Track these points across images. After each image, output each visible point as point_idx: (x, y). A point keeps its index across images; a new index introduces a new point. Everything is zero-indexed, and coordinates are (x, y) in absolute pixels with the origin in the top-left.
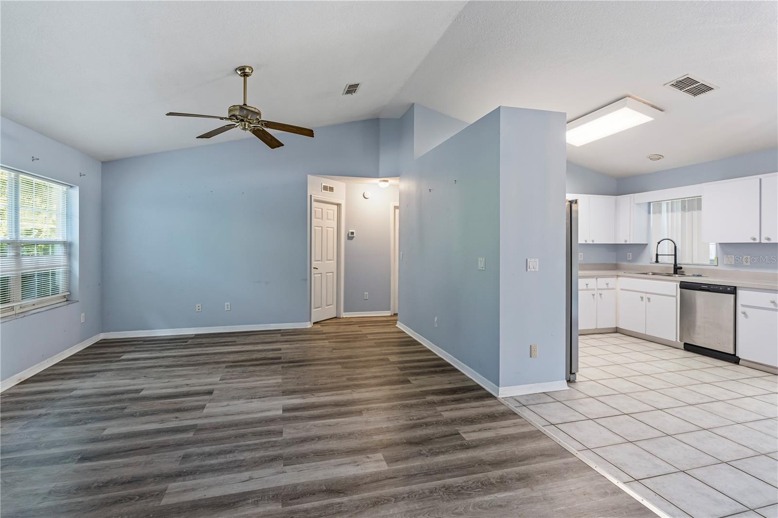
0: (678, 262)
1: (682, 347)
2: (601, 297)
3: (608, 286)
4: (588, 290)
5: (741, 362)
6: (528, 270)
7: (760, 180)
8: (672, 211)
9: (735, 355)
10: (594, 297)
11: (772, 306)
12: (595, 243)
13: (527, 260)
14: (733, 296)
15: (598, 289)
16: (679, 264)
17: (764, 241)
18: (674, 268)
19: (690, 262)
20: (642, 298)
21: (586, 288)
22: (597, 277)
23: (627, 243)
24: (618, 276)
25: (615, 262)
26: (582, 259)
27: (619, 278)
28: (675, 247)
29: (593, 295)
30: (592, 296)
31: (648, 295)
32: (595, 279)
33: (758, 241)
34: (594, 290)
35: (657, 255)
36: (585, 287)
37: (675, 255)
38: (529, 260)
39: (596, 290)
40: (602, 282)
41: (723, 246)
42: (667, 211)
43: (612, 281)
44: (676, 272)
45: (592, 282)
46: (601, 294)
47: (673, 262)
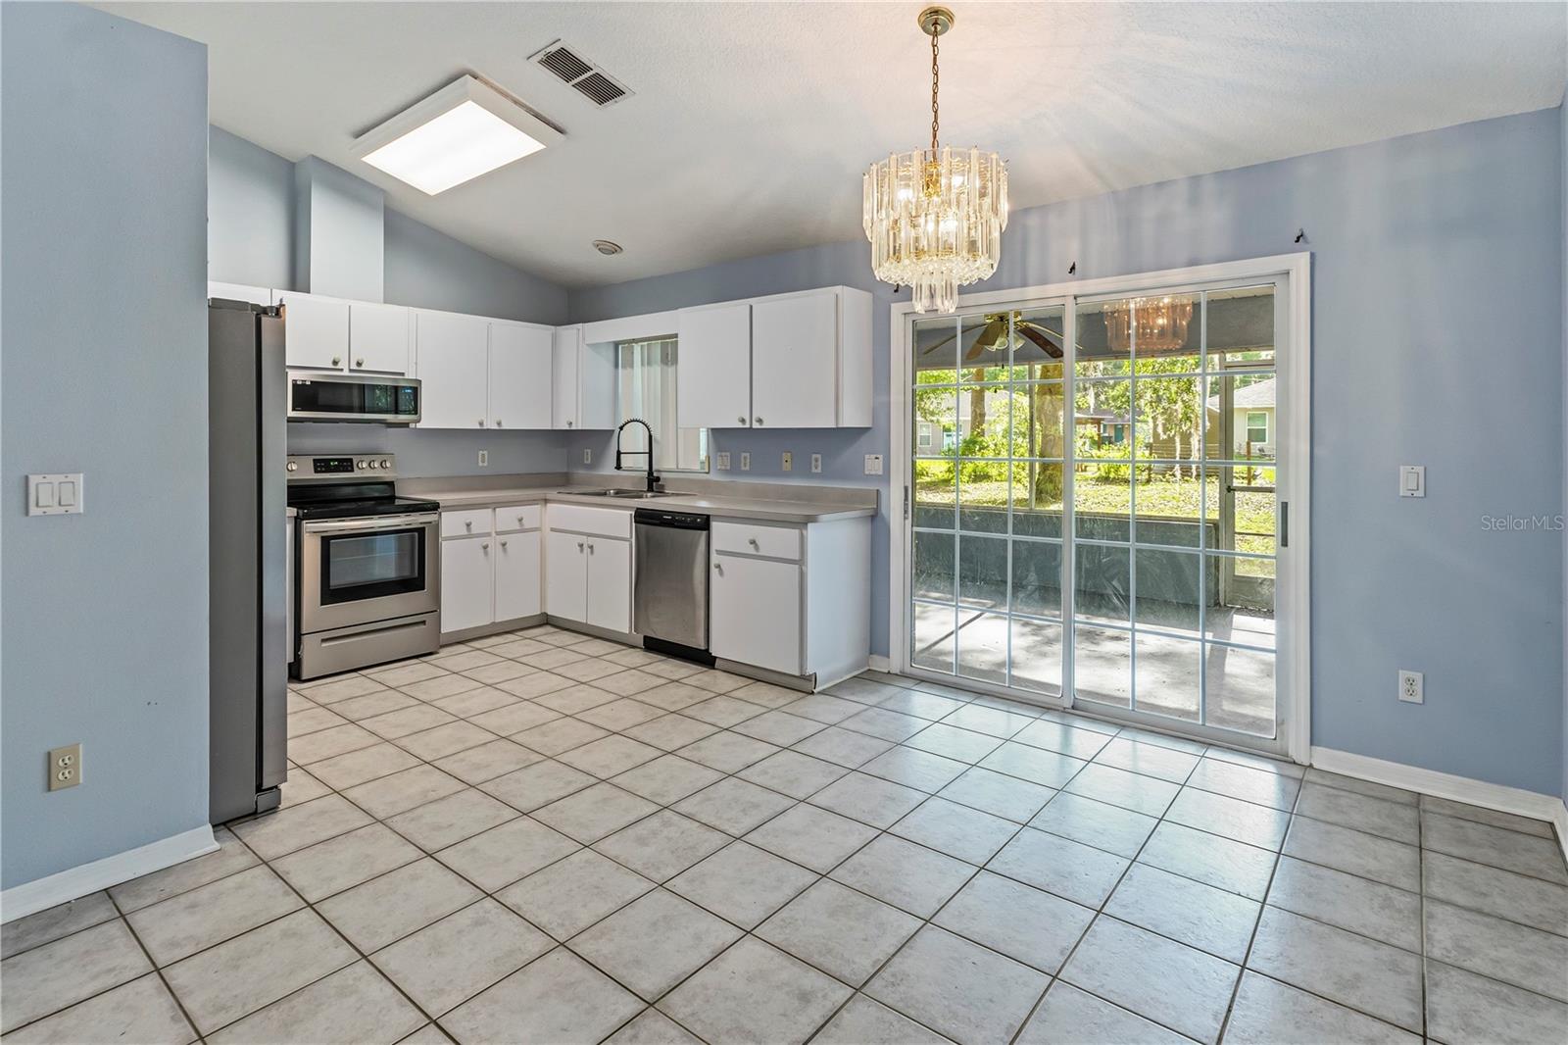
0: (654, 467)
1: (640, 642)
2: (505, 550)
3: (521, 525)
4: (469, 536)
5: (718, 663)
6: (34, 511)
7: (751, 307)
8: (649, 364)
9: (707, 650)
10: (486, 553)
11: (751, 550)
12: (505, 427)
13: (27, 478)
14: (704, 533)
15: (498, 533)
16: (659, 471)
17: (756, 425)
18: (648, 479)
19: (673, 466)
20: (581, 546)
21: (466, 533)
22: (495, 505)
23: (574, 428)
24: (546, 501)
25: (565, 470)
26: (486, 464)
27: (548, 505)
28: (650, 437)
29: (485, 547)
30: (482, 550)
31: (591, 541)
32: (490, 510)
33: (747, 426)
34: (488, 534)
35: (619, 453)
36: (464, 532)
37: (650, 453)
38: (34, 480)
39: (494, 535)
40: (507, 517)
41: (717, 434)
42: (642, 364)
43: (531, 513)
44: (650, 489)
45: (481, 519)
46: (504, 545)
47: (647, 468)
